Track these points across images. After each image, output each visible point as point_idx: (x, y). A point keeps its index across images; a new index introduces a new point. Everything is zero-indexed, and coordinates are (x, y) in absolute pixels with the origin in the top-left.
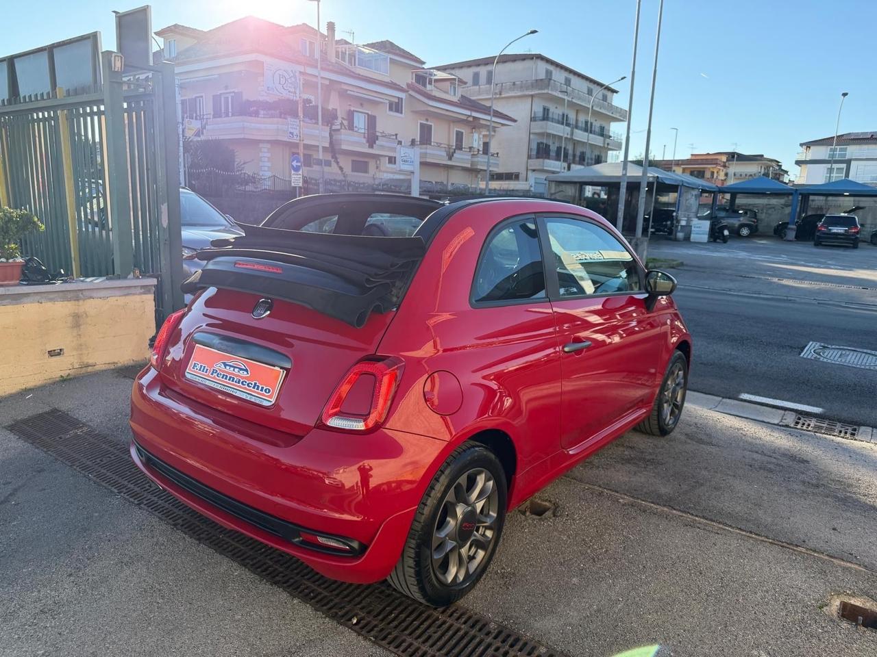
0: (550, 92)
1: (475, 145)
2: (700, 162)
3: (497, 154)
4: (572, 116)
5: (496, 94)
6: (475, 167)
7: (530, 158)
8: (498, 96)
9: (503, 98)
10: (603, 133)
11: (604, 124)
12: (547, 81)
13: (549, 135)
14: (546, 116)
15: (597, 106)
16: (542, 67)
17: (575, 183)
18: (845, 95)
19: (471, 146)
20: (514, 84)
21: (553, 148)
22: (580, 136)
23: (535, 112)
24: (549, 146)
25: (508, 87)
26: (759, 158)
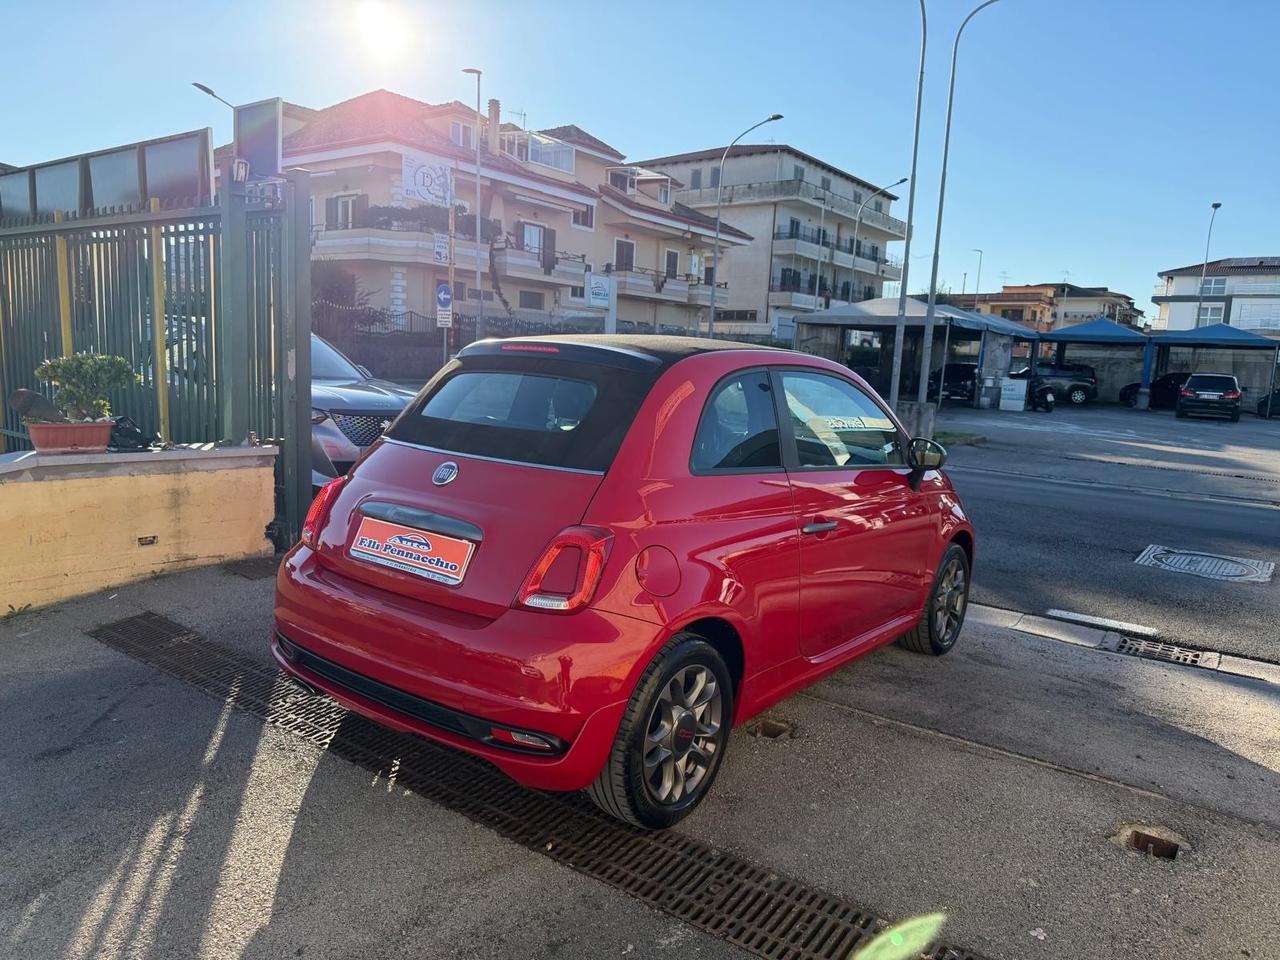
0: (800, 198)
1: (694, 272)
2: (1016, 297)
3: (726, 284)
4: (832, 232)
5: (724, 200)
6: (693, 303)
7: (772, 291)
8: (727, 204)
9: (736, 206)
10: (875, 255)
11: (877, 243)
12: (796, 183)
13: (799, 258)
14: (794, 231)
15: (868, 218)
16: (790, 163)
17: (835, 326)
18: (1216, 206)
19: (688, 272)
20: (750, 186)
21: (805, 277)
22: (843, 259)
23: (779, 227)
24: (799, 274)
25: (741, 192)
26: (1101, 292)
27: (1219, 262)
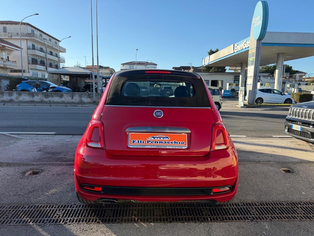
0: (35, 39)
1: (4, 57)
2: (91, 68)
3: (16, 61)
4: (44, 49)
5: (9, 37)
6: (6, 67)
7: (29, 64)
8: (10, 38)
9: (13, 39)
10: (57, 56)
11: (57, 53)
12: (32, 34)
13: (36, 55)
14: (34, 48)
15: (54, 46)
16: (29, 29)
18: (137, 50)
19: (2, 57)
20: (17, 34)
21: (39, 60)
22: (49, 56)
23: (29, 46)
24: (37, 60)
25: (15, 35)
26: (108, 68)
27: (132, 62)
